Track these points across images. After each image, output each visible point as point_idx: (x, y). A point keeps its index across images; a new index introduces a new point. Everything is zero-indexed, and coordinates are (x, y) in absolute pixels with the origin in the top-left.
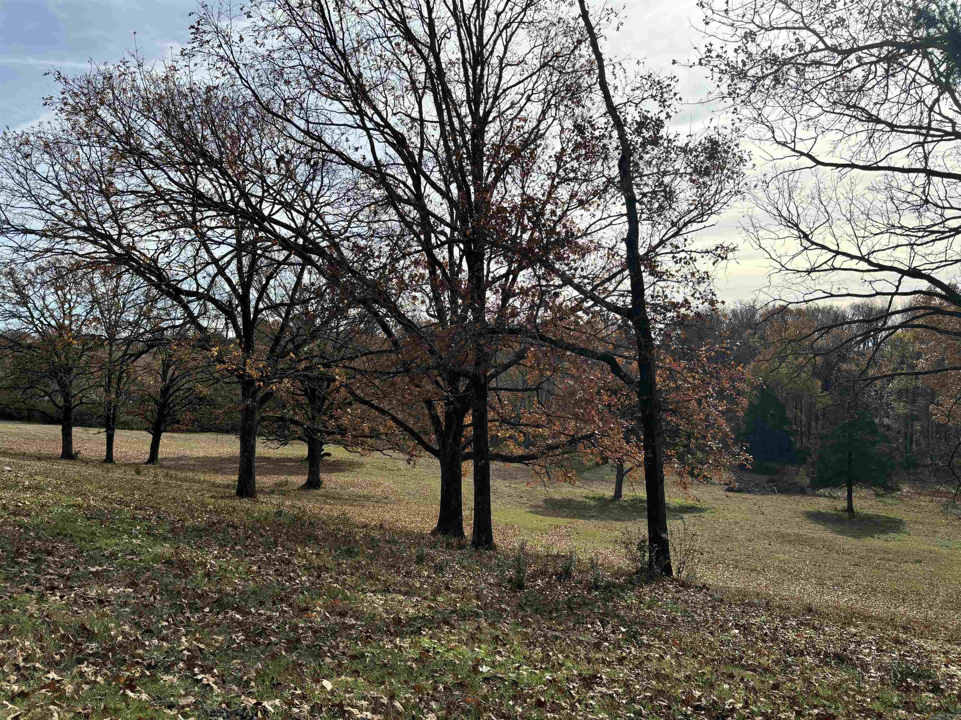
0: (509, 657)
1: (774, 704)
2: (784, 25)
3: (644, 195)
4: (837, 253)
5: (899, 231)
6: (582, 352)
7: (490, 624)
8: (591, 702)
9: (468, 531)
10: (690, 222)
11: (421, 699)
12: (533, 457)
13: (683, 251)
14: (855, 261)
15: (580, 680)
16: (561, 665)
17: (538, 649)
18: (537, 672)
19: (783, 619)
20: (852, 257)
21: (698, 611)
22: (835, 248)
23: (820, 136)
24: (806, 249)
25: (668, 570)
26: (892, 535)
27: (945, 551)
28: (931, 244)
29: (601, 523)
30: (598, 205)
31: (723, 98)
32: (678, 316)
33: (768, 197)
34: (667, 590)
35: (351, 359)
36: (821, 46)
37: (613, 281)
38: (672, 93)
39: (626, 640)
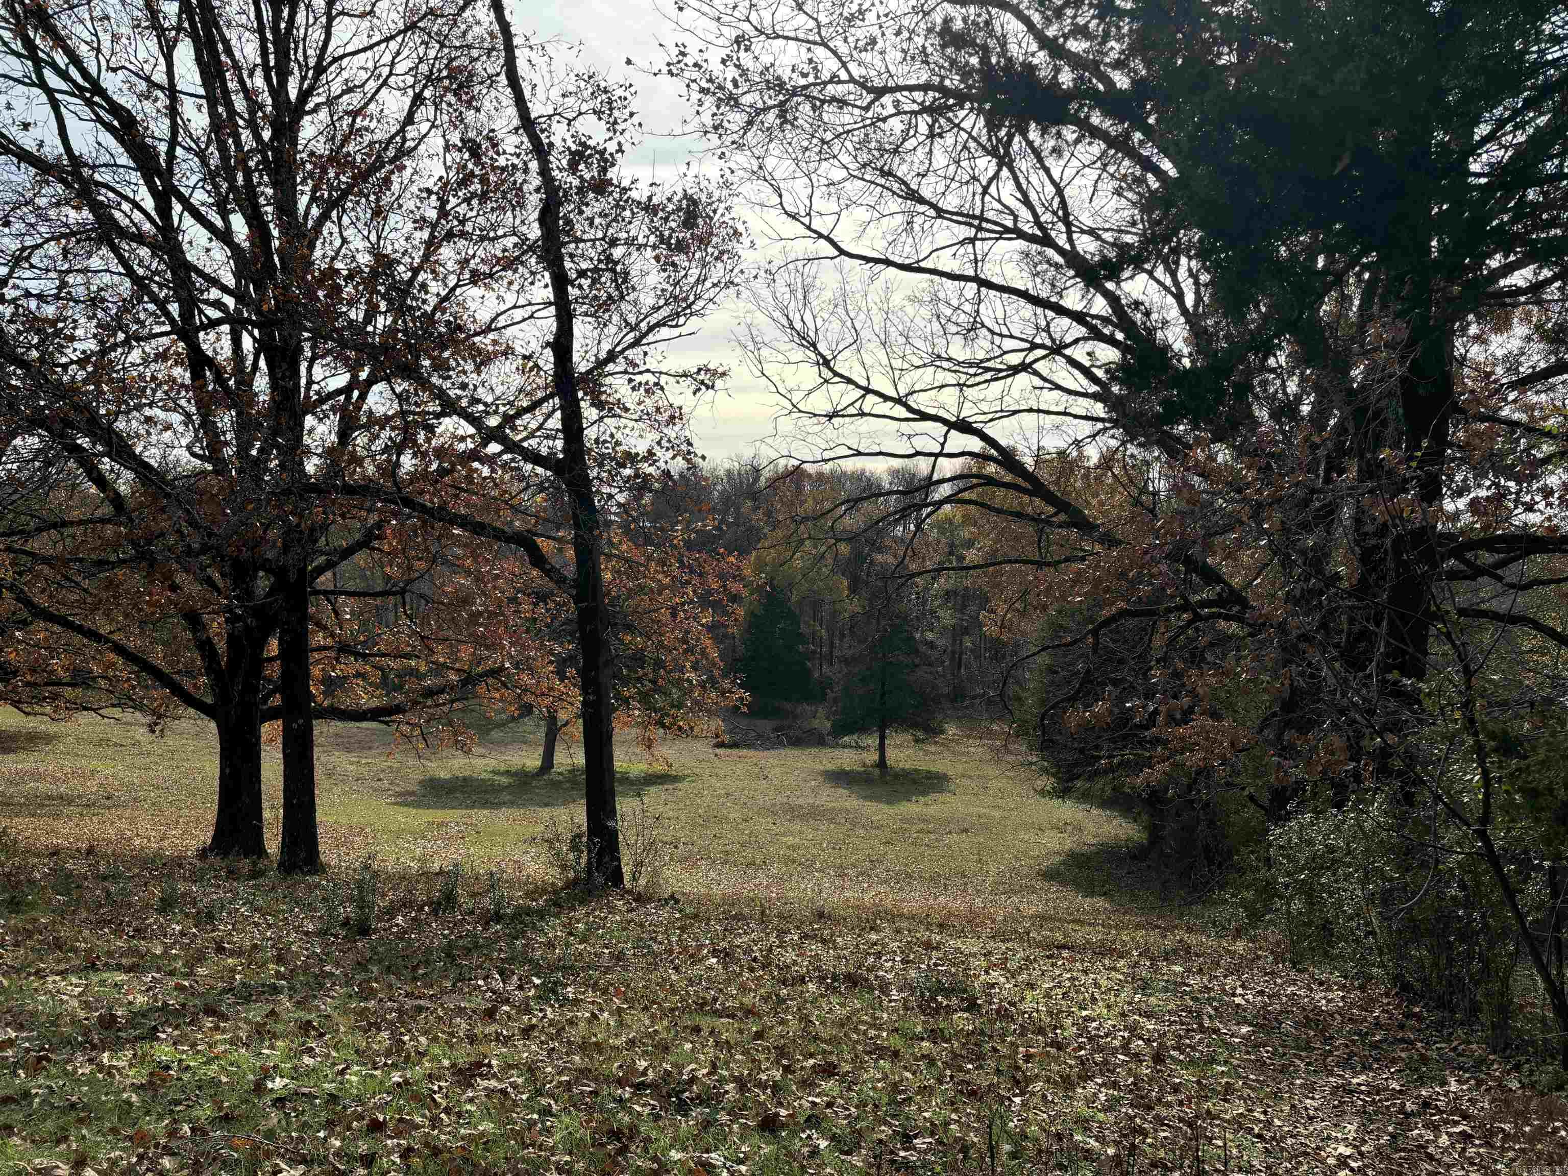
0: (328, 1056)
1: (754, 1061)
2: (792, 34)
3: (582, 274)
4: (868, 391)
5: (945, 364)
6: (478, 528)
7: (298, 1002)
8: (468, 1107)
9: (273, 845)
10: (658, 325)
11: (141, 1157)
12: (398, 709)
13: (648, 371)
14: (890, 404)
15: (453, 1074)
16: (422, 1055)
17: (385, 1034)
18: (377, 1073)
19: (782, 933)
20: (886, 398)
21: (660, 938)
22: (864, 383)
23: (844, 213)
24: (826, 381)
25: (617, 877)
26: (934, 796)
27: (997, 814)
28: (985, 385)
29: (516, 813)
30: (510, 283)
31: (706, 132)
32: (637, 476)
33: (775, 298)
34: (612, 910)
35: (26, 535)
36: (844, 76)
37: (537, 412)
38: (627, 112)
39: (540, 997)
